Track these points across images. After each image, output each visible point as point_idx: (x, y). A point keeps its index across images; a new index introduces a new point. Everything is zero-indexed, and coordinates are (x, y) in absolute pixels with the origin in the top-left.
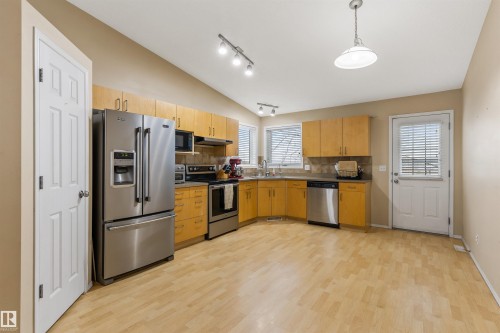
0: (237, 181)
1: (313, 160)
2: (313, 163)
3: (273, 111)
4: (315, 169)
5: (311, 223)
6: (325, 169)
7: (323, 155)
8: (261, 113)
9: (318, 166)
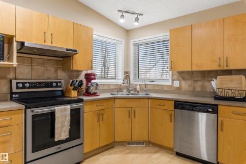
0: (81, 101)
1: (183, 75)
2: (184, 79)
3: (137, 20)
4: (185, 85)
5: (179, 154)
6: (198, 86)
7: (194, 69)
8: (122, 21)
9: (189, 82)
